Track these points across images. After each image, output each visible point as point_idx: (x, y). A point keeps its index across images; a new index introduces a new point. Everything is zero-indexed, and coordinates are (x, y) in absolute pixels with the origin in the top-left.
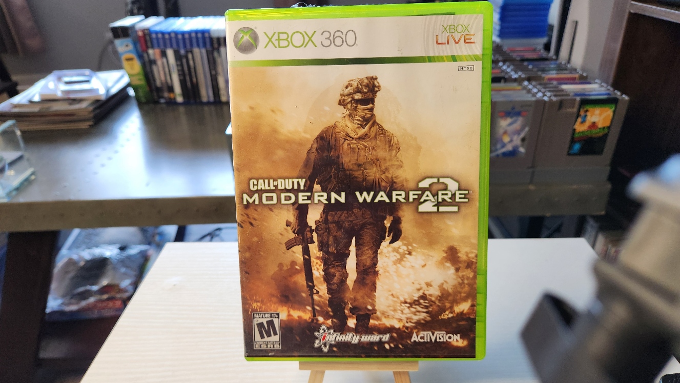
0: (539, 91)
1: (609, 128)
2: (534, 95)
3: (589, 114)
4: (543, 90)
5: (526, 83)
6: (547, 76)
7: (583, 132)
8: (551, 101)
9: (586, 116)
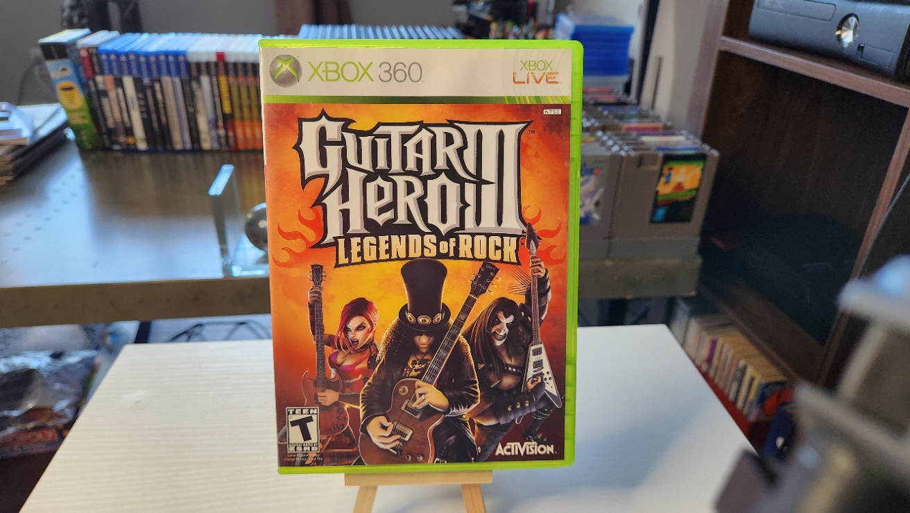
0: (615, 144)
1: (697, 190)
2: (609, 148)
3: (673, 173)
4: (620, 142)
5: (600, 133)
6: (625, 125)
7: (667, 195)
8: (628, 156)
9: (670, 175)
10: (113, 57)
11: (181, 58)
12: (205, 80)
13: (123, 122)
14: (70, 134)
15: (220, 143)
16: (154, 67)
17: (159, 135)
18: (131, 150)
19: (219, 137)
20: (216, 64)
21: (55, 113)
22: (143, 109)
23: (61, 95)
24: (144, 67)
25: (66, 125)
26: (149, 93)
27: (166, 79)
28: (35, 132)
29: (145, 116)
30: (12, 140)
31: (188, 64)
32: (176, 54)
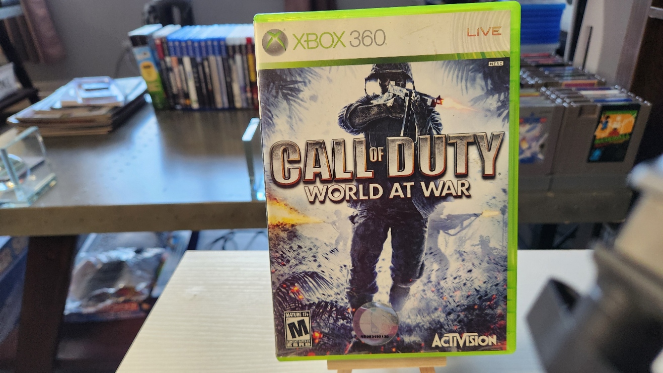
0: (558, 97)
1: (630, 134)
2: (553, 101)
3: (610, 120)
4: (562, 96)
5: (543, 89)
6: (564, 82)
7: (604, 139)
8: (570, 107)
10: (177, 44)
11: (222, 43)
12: (238, 58)
13: (183, 89)
14: (148, 99)
15: (248, 103)
16: (204, 49)
17: (206, 98)
18: (188, 109)
19: (247, 99)
20: (246, 46)
21: (139, 84)
22: (197, 80)
23: (143, 71)
24: (197, 50)
25: (146, 92)
26: (200, 68)
27: (212, 58)
28: (126, 97)
29: (198, 85)
30: (111, 103)
31: (227, 47)
32: (219, 40)
